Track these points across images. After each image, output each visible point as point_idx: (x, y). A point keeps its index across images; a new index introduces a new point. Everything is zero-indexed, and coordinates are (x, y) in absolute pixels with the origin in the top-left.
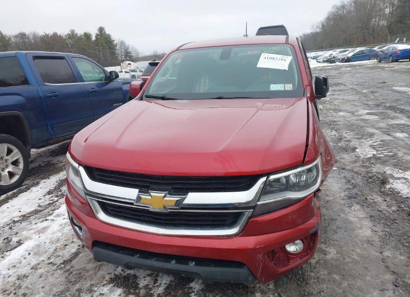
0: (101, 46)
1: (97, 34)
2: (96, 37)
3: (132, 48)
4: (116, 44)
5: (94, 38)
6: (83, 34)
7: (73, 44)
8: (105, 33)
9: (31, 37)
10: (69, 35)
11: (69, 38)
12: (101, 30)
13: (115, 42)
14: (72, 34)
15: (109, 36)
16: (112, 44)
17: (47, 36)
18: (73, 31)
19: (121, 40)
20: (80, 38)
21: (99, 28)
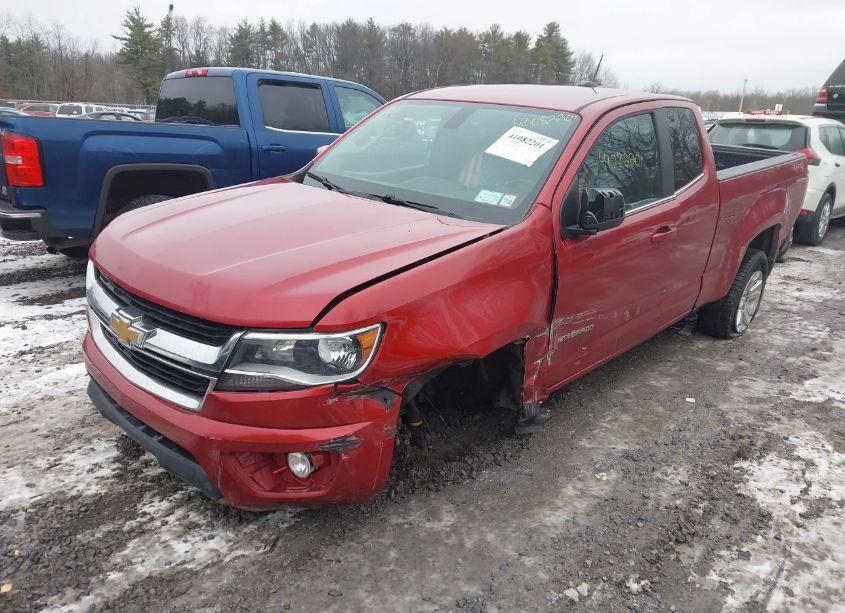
0: (543, 62)
1: (541, 36)
2: (538, 43)
3: (606, 73)
4: (574, 62)
5: (532, 45)
6: (514, 34)
7: (490, 54)
8: (557, 36)
9: (419, 33)
10: (487, 35)
11: (486, 41)
12: (552, 28)
13: (573, 57)
14: (494, 32)
15: (564, 42)
16: (565, 61)
17: (448, 33)
18: (496, 28)
19: (587, 53)
20: (506, 43)
21: (548, 26)
